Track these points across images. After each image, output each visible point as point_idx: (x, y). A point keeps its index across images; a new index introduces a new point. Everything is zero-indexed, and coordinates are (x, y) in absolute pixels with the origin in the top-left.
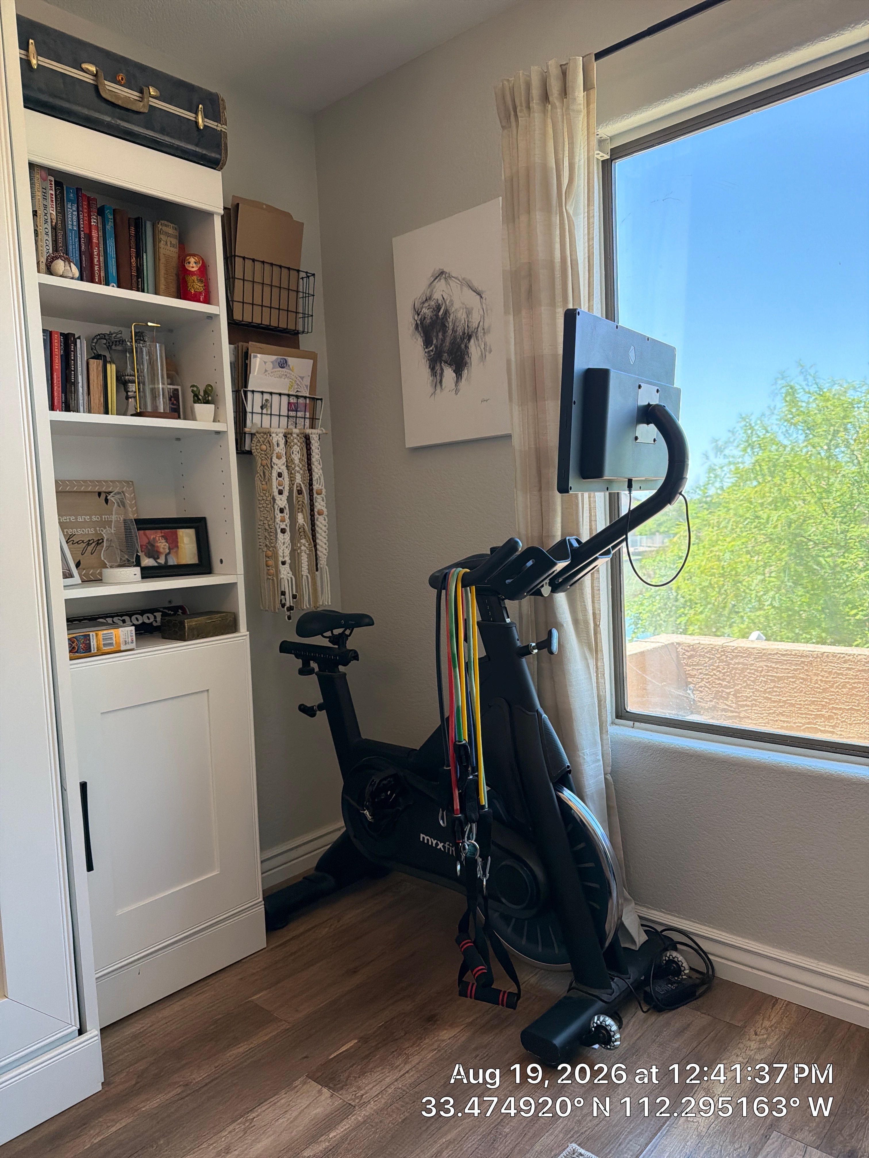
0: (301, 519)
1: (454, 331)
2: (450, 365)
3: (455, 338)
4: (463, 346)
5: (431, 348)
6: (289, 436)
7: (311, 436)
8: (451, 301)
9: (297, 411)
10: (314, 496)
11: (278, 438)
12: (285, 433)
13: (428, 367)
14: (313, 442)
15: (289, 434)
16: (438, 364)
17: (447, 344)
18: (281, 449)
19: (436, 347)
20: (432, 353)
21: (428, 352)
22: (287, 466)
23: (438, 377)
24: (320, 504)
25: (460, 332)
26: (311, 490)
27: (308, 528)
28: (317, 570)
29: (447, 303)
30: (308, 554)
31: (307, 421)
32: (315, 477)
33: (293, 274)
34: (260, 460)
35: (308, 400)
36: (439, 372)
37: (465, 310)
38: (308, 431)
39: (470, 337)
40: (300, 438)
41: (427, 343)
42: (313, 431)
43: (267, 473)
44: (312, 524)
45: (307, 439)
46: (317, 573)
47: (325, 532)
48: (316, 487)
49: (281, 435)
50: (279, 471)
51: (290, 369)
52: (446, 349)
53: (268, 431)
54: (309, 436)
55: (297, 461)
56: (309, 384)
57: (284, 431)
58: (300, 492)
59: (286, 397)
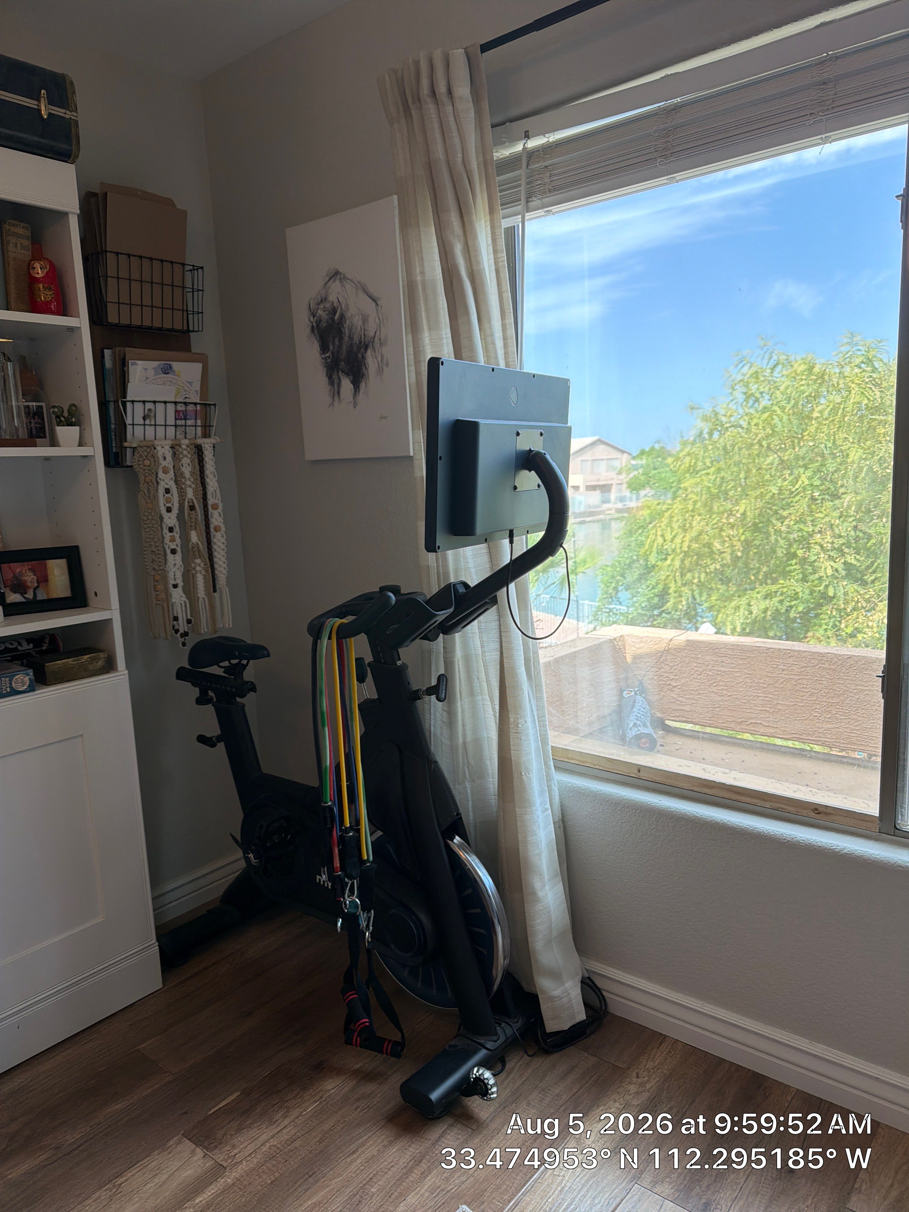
0: (194, 537)
1: (351, 338)
2: (347, 375)
3: (351, 346)
4: (360, 356)
5: (328, 355)
6: (177, 447)
7: (203, 445)
8: (347, 306)
9: (185, 419)
10: (210, 513)
11: (164, 450)
12: (172, 445)
13: (325, 374)
14: (206, 452)
15: (177, 445)
16: (335, 373)
17: (344, 352)
18: (168, 463)
19: (333, 353)
20: (329, 360)
21: (325, 358)
22: (176, 482)
23: (336, 386)
24: (216, 519)
25: (356, 339)
26: (205, 505)
27: (203, 548)
28: (215, 591)
29: (343, 306)
30: (204, 575)
31: (199, 429)
32: (210, 490)
33: (177, 268)
34: (143, 477)
35: (198, 407)
36: (336, 381)
37: (361, 317)
38: (200, 441)
39: (366, 348)
40: (191, 449)
41: (324, 348)
42: (207, 440)
43: (151, 489)
44: (207, 542)
45: (199, 450)
46: (215, 594)
47: (223, 550)
48: (211, 501)
49: (167, 447)
50: (167, 486)
51: (176, 375)
52: (343, 357)
53: (151, 443)
54: (200, 446)
55: (187, 474)
56: (199, 389)
57: (170, 442)
58: (192, 508)
59: (173, 404)
